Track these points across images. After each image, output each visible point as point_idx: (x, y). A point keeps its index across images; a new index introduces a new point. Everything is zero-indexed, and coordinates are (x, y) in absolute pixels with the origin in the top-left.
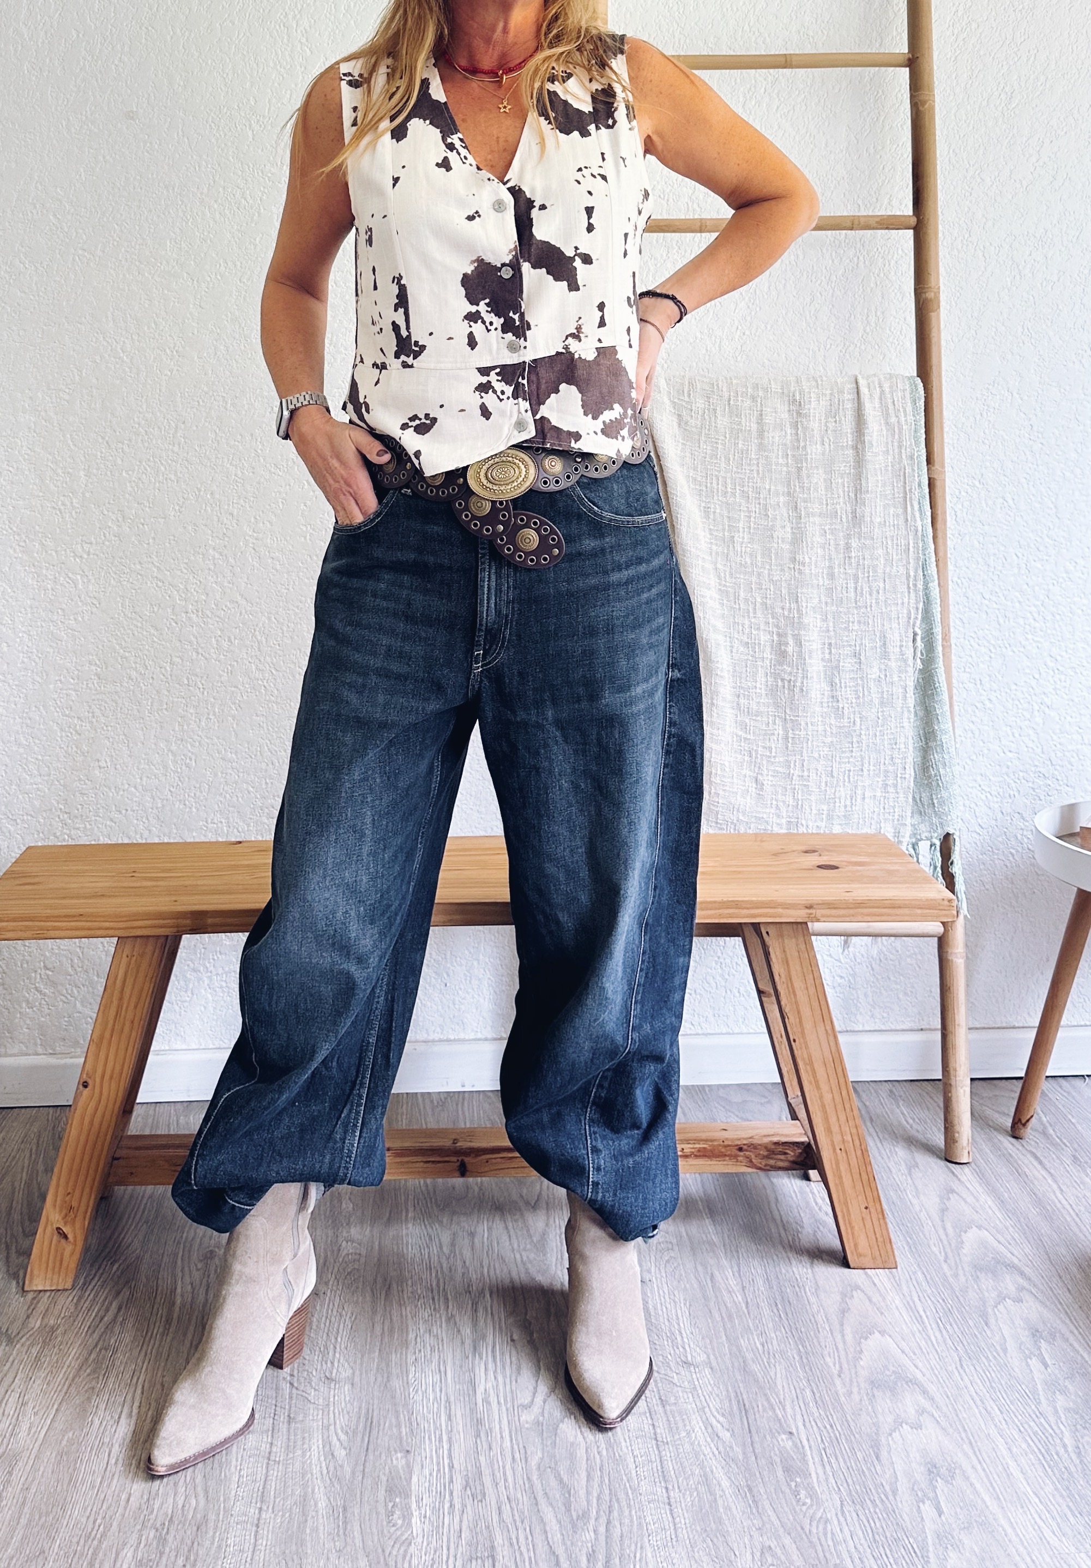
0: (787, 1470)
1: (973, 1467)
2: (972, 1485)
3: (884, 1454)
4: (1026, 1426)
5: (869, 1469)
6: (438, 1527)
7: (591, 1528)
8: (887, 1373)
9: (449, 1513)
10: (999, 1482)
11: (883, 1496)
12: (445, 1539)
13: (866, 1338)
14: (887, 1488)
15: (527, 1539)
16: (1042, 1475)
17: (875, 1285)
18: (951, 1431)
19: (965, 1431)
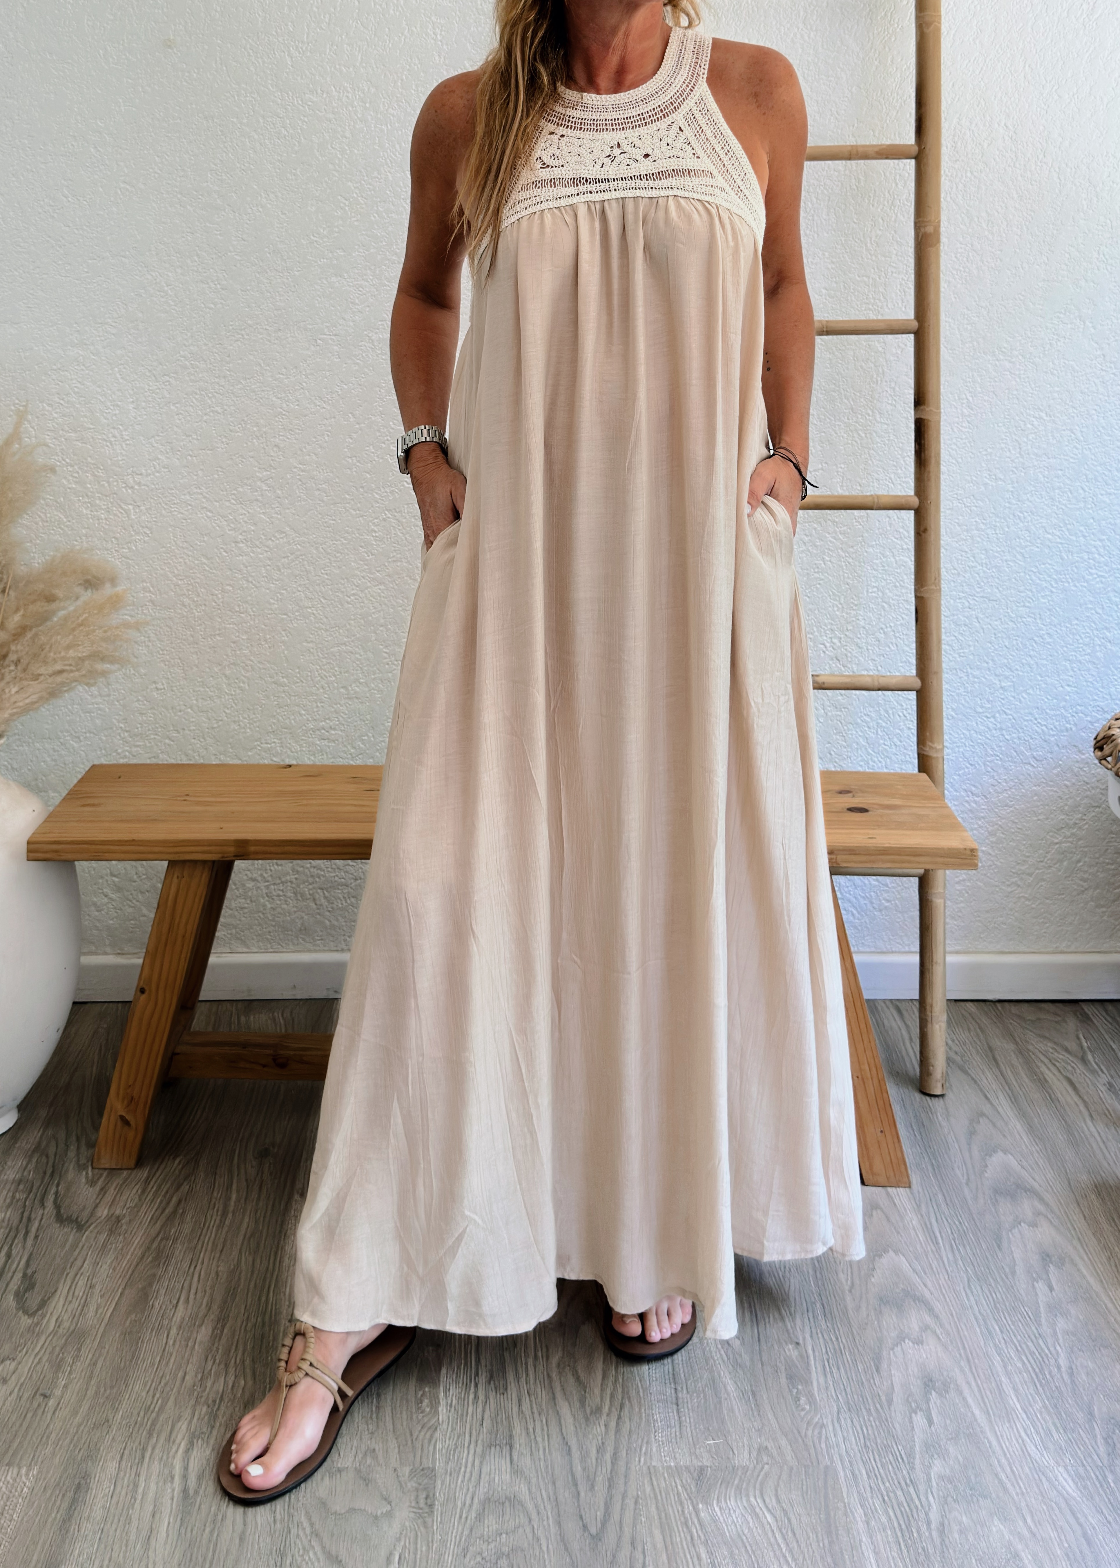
0: (792, 1378)
1: (968, 1383)
2: (964, 1399)
3: (884, 1366)
4: (1024, 1346)
5: (868, 1380)
6: (462, 1415)
7: (602, 1423)
8: (897, 1290)
9: (473, 1403)
10: (991, 1398)
11: (878, 1406)
12: (468, 1426)
13: (880, 1256)
14: (883, 1398)
15: (543, 1430)
16: (1032, 1392)
17: (895, 1204)
18: (950, 1348)
19: (964, 1348)
